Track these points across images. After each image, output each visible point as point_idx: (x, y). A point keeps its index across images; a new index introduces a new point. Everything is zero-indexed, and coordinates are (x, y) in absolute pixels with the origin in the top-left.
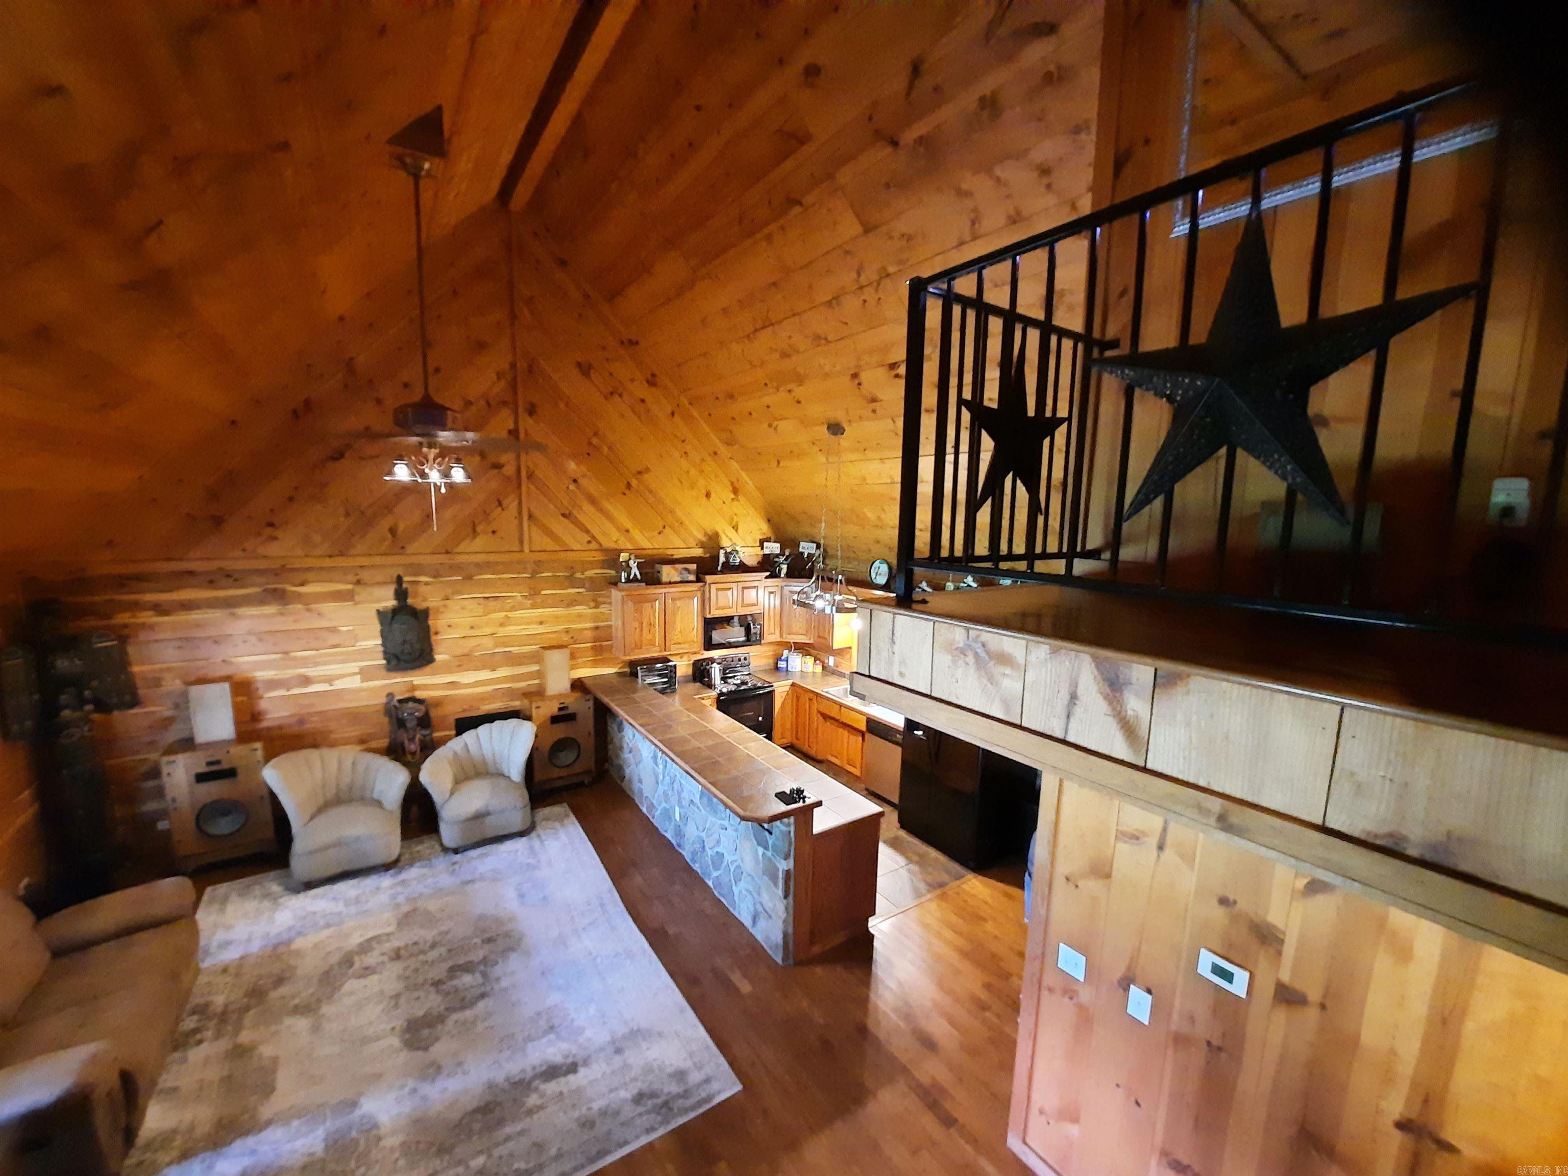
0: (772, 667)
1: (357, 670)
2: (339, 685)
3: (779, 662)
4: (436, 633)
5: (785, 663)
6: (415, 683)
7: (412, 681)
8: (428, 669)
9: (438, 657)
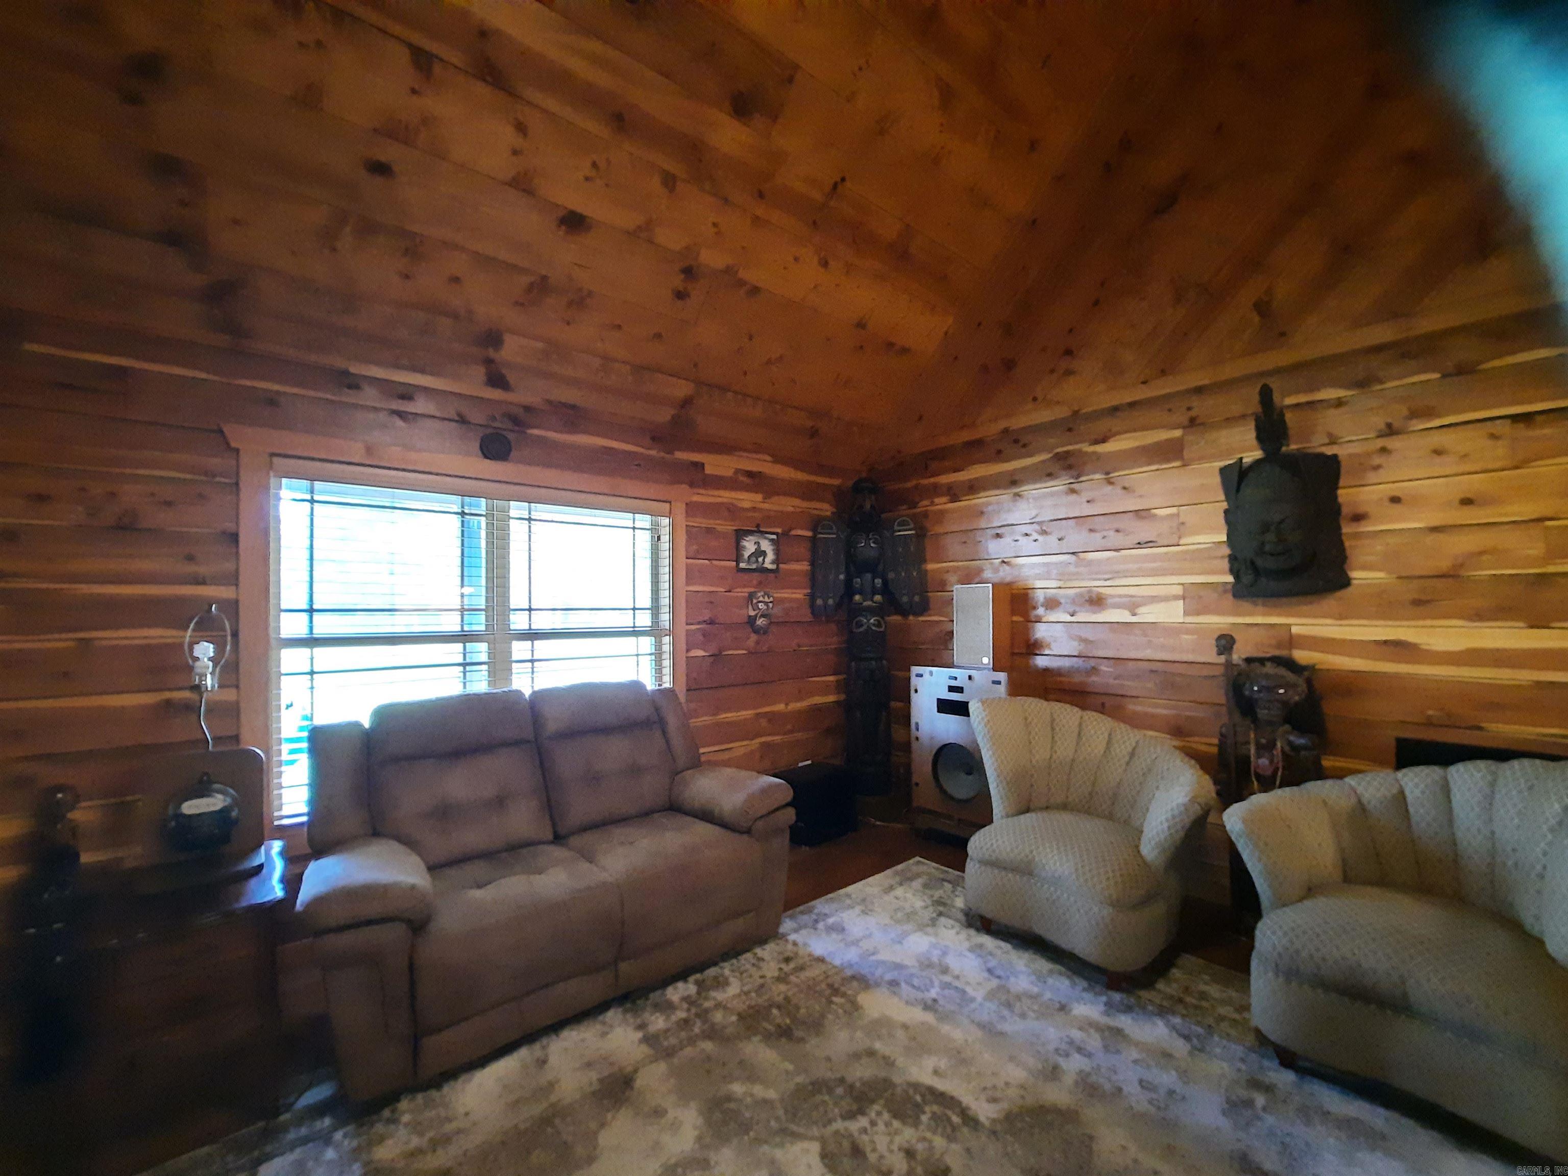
1: (1179, 590)
2: (1148, 614)
4: (1358, 518)
6: (1295, 630)
7: (1289, 625)
8: (1331, 602)
9: (1356, 575)
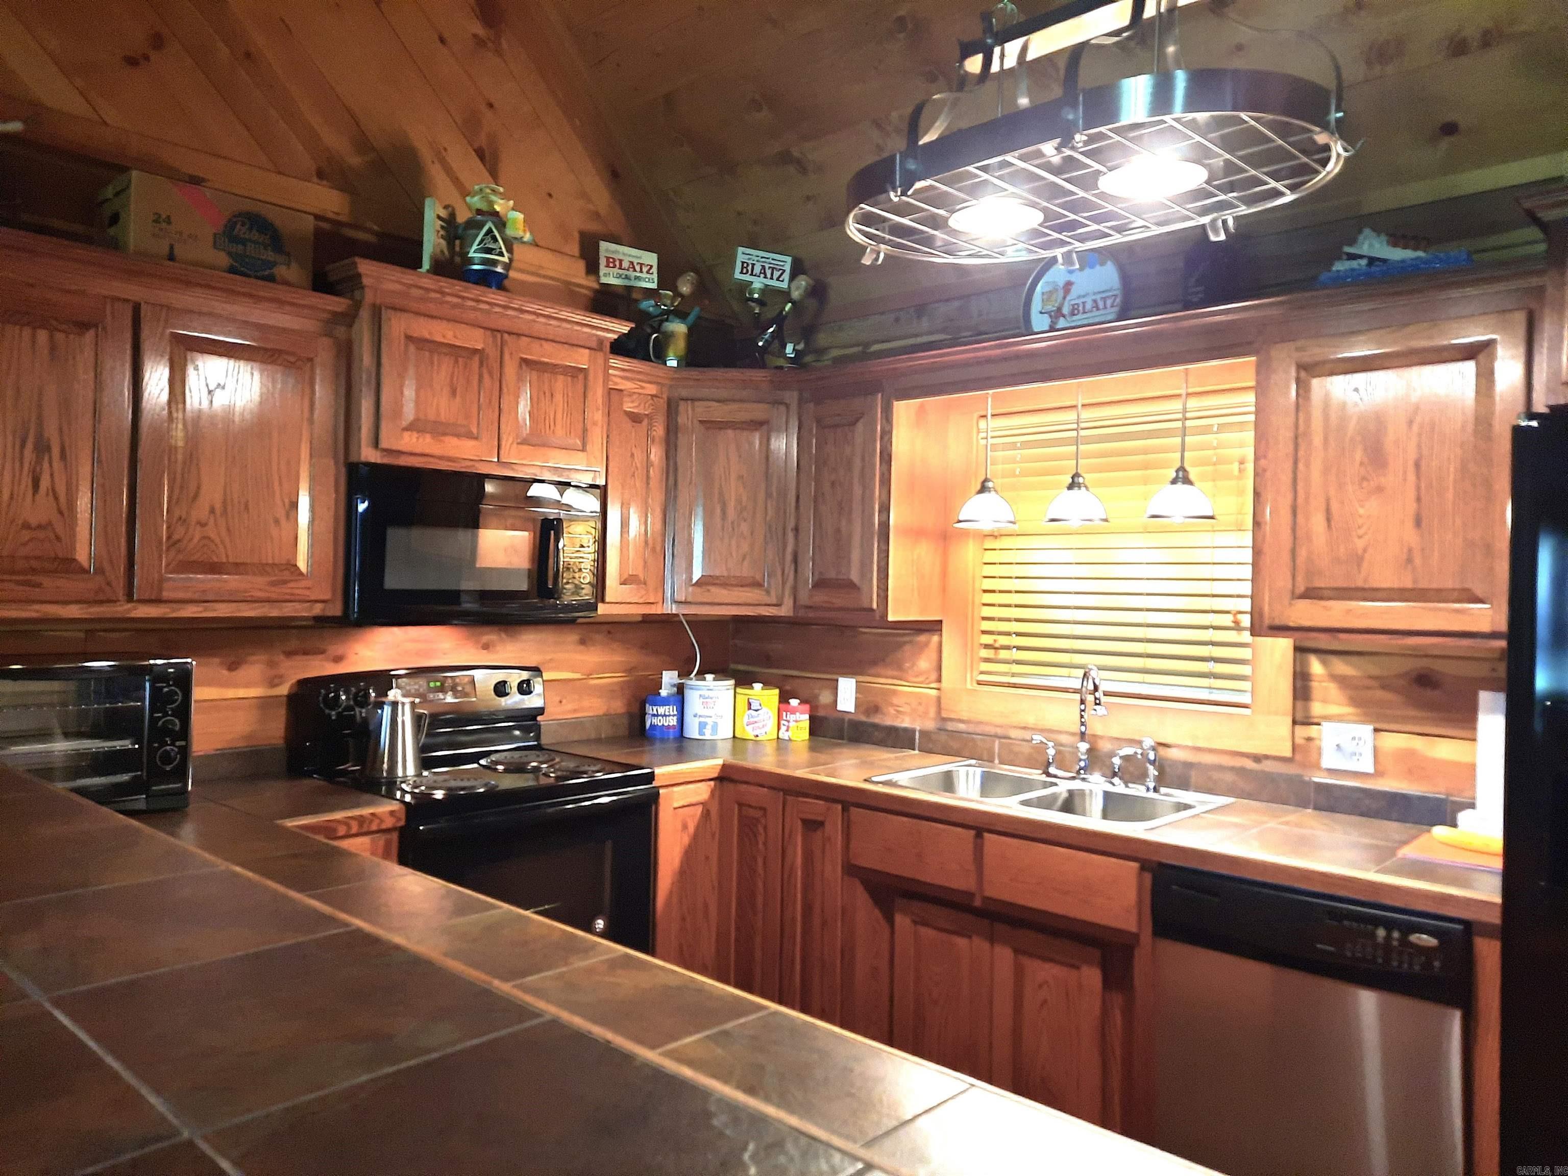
0: (623, 731)
3: (650, 709)
5: (671, 710)
